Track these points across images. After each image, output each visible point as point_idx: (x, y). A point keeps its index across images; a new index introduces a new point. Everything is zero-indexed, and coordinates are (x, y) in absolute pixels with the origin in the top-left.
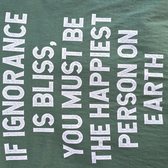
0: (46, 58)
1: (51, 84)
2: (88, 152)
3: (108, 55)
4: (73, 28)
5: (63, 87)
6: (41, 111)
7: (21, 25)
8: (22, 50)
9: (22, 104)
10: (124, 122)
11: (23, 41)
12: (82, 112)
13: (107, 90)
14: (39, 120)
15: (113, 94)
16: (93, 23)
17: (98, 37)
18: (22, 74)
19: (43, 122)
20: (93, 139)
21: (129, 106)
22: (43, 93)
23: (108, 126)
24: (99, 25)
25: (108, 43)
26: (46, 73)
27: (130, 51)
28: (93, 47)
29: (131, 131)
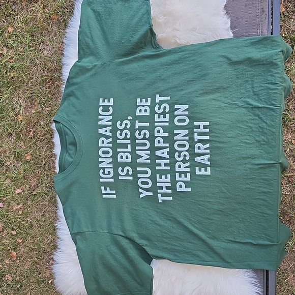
0: (125, 128)
1: (129, 146)
2: (156, 194)
3: (167, 124)
4: (143, 106)
5: (138, 148)
6: (124, 165)
8: (110, 123)
9: (111, 160)
10: (180, 173)
11: (111, 118)
12: (151, 165)
13: (168, 150)
14: (122, 171)
15: (172, 152)
16: (157, 101)
17: (160, 112)
18: (110, 140)
19: (125, 172)
20: (158, 185)
21: (184, 161)
22: (124, 152)
23: (169, 176)
24: (161, 102)
25: (167, 115)
26: (125, 138)
27: (184, 121)
28: (156, 119)
29: (185, 179)
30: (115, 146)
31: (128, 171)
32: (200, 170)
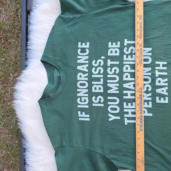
0: (99, 66)
1: (102, 80)
2: (123, 118)
4: (114, 48)
5: (108, 81)
6: (97, 94)
7: (86, 48)
9: (87, 90)
11: (87, 57)
12: (119, 95)
13: (133, 83)
14: (96, 99)
16: (125, 44)
17: (128, 53)
18: (87, 75)
19: (98, 100)
20: (125, 110)
21: (147, 92)
22: (98, 85)
25: (134, 56)
26: (99, 74)
27: (147, 60)
28: (125, 58)
29: (148, 106)
30: (91, 80)
31: (100, 99)
32: (160, 99)
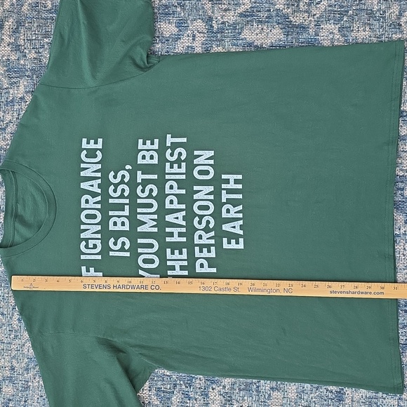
0: (122, 182)
1: (127, 207)
3: (184, 177)
4: (148, 150)
5: (139, 210)
6: (118, 234)
7: (98, 149)
8: (99, 175)
9: (99, 228)
10: (201, 247)
11: (99, 166)
13: (184, 213)
14: (115, 244)
15: (190, 216)
16: (168, 144)
17: (173, 159)
18: (99, 198)
19: (119, 246)
20: (169, 263)
21: (207, 230)
22: (119, 217)
23: (185, 250)
24: (174, 146)
25: (183, 165)
26: (122, 196)
27: (207, 173)
28: (168, 169)
29: (208, 255)
30: (106, 207)
31: (123, 243)
32: (229, 243)
